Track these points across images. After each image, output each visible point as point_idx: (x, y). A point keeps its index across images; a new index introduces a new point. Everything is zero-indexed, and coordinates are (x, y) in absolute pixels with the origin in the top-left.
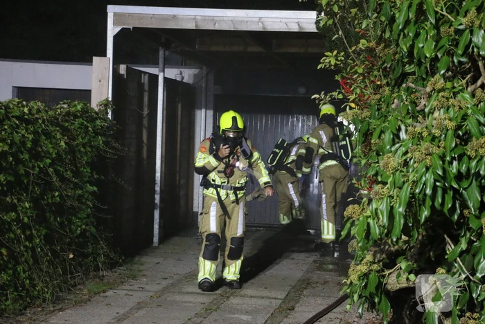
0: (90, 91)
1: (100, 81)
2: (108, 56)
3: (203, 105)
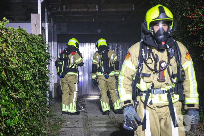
1: (35, 26)
2: (39, 13)
3: (52, 40)
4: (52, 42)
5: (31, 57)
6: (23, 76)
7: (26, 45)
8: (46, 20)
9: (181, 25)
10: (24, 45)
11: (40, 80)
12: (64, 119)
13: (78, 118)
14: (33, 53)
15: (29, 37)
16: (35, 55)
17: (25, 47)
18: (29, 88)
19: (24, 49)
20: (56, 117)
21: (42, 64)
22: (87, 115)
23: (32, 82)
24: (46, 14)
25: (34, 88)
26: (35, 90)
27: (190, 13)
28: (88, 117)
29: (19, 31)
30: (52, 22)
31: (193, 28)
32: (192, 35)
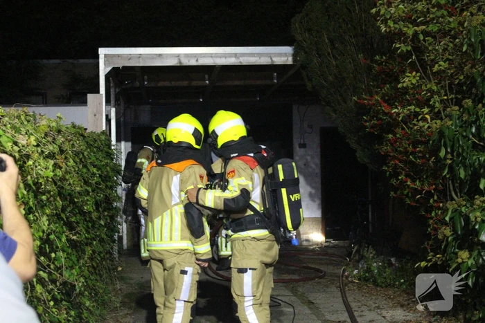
1: (95, 115)
2: (101, 93)
4: (123, 143)
5: (94, 174)
6: (82, 206)
7: (86, 153)
8: (113, 102)
9: (354, 115)
10: (83, 154)
11: (106, 213)
14: (95, 166)
15: (88, 140)
16: (99, 169)
17: (85, 158)
18: (90, 225)
19: (83, 160)
20: (132, 282)
21: (109, 184)
23: (94, 215)
24: (112, 91)
25: (97, 226)
26: (99, 229)
29: (73, 131)
30: (122, 104)
31: (371, 121)
32: (369, 132)
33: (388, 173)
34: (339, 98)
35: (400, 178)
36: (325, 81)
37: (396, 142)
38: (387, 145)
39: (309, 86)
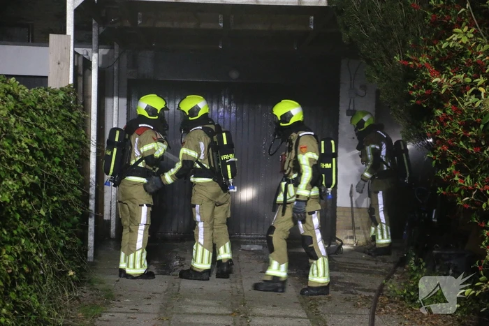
0: (47, 77)
1: (59, 64)
2: (69, 33)
3: (115, 93)
4: (116, 99)
8: (95, 46)
9: (401, 79)
11: (55, 198)
12: (120, 293)
13: (155, 290)
18: (19, 216)
22: (179, 283)
24: (95, 30)
25: (35, 217)
26: (36, 221)
27: (410, 54)
28: (179, 289)
31: (418, 89)
32: (415, 105)
33: (434, 162)
34: (383, 56)
35: (448, 170)
36: (366, 32)
37: (446, 120)
38: (435, 124)
39: (345, 36)
